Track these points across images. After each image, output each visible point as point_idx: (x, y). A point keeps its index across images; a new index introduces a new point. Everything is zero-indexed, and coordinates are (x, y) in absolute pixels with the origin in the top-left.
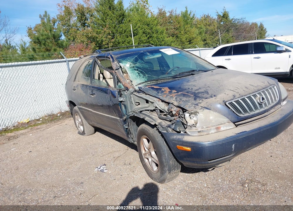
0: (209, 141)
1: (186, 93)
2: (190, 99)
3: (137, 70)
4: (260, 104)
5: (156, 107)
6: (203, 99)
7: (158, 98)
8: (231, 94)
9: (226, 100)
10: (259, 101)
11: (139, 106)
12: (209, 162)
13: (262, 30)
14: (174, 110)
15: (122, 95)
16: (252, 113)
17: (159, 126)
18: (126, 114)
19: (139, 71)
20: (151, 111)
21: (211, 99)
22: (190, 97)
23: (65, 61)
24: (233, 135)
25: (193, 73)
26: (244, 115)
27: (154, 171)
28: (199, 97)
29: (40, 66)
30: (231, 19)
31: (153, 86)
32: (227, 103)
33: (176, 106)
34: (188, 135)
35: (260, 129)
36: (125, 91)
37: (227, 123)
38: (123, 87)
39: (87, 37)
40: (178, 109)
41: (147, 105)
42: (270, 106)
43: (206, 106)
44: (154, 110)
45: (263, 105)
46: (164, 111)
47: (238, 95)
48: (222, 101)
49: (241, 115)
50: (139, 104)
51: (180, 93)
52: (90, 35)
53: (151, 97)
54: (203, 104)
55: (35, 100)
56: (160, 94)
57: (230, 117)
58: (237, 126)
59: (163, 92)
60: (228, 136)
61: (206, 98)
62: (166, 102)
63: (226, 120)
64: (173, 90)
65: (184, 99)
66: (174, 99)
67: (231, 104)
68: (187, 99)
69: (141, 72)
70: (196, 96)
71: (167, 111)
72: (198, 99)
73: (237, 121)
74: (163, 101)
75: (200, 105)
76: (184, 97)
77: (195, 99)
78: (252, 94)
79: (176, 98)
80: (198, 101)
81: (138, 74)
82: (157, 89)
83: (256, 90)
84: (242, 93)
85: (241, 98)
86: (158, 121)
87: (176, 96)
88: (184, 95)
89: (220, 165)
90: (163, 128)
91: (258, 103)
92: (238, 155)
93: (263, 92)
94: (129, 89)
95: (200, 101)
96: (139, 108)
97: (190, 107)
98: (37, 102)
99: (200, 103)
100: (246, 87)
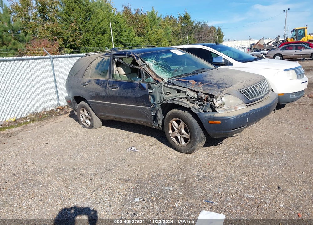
0: (233, 116)
1: (210, 84)
2: (214, 88)
3: (162, 67)
4: (260, 92)
5: (187, 95)
6: (225, 88)
7: (188, 88)
8: (242, 85)
9: (240, 89)
10: (259, 90)
11: (170, 95)
12: (232, 131)
13: (220, 34)
14: (204, 97)
15: (151, 87)
16: (256, 98)
17: (193, 109)
18: (154, 103)
19: (164, 68)
20: (183, 98)
21: (230, 87)
22: (214, 86)
23: (49, 58)
24: (248, 111)
25: (204, 70)
26: (251, 99)
27: (183, 145)
28: (221, 86)
29: (25, 62)
30: (192, 21)
31: (180, 80)
32: (241, 91)
33: (204, 94)
34: (218, 113)
35: (262, 108)
36: (155, 83)
37: (242, 105)
38: (152, 80)
39: (52, 32)
40: (207, 96)
41: (179, 94)
42: (265, 94)
43: (227, 92)
44: (185, 98)
45: (261, 92)
46: (194, 98)
47: (246, 86)
48: (237, 89)
49: (250, 99)
50: (170, 94)
51: (205, 84)
52: (55, 30)
53: (181, 88)
54: (225, 92)
55: (20, 98)
56: (188, 85)
57: (243, 100)
58: (247, 106)
59: (190, 84)
60: (245, 112)
61: (227, 87)
62: (195, 91)
63: (241, 102)
64: (199, 82)
65: (210, 88)
66: (201, 88)
67: (244, 91)
68: (212, 88)
69: (165, 68)
70: (219, 86)
71: (197, 98)
72: (220, 88)
73: (248, 103)
74: (192, 90)
75: (223, 92)
76: (209, 87)
77: (218, 88)
78: (255, 85)
79: (202, 88)
80: (221, 90)
81: (162, 70)
82: (184, 82)
83: (256, 83)
84: (249, 84)
85: (249, 87)
86: (191, 105)
87: (202, 87)
88: (209, 86)
89: (236, 135)
90: (196, 109)
91: (259, 91)
92: (249, 126)
93: (260, 84)
94: (159, 82)
95: (223, 89)
96: (170, 97)
97: (216, 94)
98: (22, 100)
99: (223, 91)
100: (249, 80)
